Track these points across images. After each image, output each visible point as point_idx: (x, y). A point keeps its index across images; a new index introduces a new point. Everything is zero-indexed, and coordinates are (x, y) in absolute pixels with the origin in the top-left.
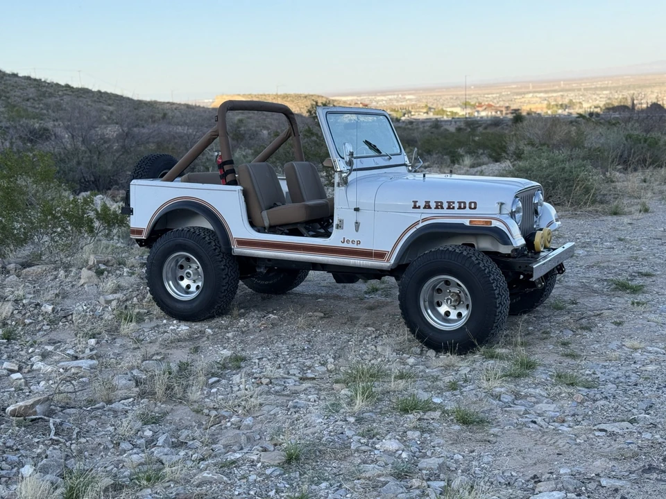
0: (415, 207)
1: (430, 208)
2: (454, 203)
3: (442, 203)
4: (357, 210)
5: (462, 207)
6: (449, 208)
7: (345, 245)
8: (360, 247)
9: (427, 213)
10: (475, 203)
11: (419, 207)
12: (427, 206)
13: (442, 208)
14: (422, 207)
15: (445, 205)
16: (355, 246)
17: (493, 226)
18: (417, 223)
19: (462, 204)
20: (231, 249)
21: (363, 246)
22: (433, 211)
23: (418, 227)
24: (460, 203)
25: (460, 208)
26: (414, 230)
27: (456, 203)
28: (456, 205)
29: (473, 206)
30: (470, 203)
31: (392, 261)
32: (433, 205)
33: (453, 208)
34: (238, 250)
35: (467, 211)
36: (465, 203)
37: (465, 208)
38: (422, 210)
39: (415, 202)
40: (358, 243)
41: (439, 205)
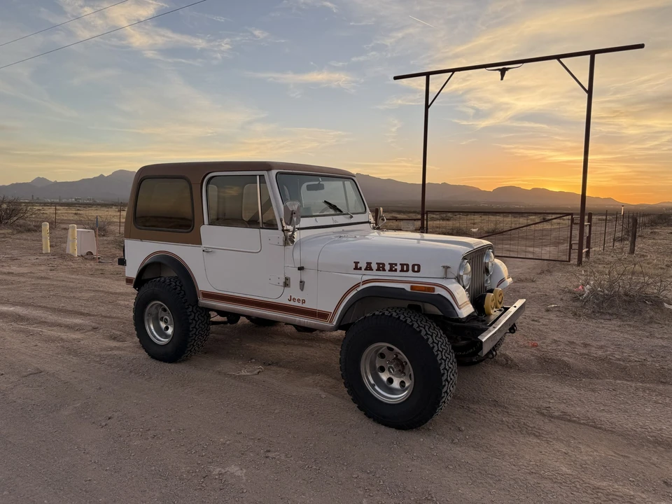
0: (356, 268)
1: (371, 269)
2: (396, 265)
3: (384, 264)
4: (301, 269)
5: (405, 269)
6: (391, 270)
7: (292, 303)
8: (304, 306)
9: (369, 276)
10: (419, 266)
11: (360, 269)
12: (369, 267)
13: (384, 270)
14: (363, 269)
15: (387, 267)
16: (300, 305)
17: (436, 293)
18: (358, 285)
19: (405, 267)
20: (197, 301)
21: (308, 305)
22: (375, 272)
23: (359, 289)
24: (402, 265)
25: (402, 270)
26: (354, 292)
27: (398, 265)
28: (399, 268)
29: (416, 269)
30: (413, 266)
31: (335, 323)
32: (374, 266)
33: (396, 270)
34: (203, 302)
35: (410, 273)
36: (407, 265)
37: (407, 271)
38: (363, 271)
39: (356, 263)
40: (304, 302)
41: (381, 267)
